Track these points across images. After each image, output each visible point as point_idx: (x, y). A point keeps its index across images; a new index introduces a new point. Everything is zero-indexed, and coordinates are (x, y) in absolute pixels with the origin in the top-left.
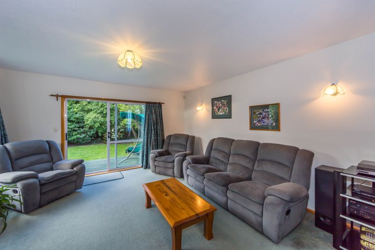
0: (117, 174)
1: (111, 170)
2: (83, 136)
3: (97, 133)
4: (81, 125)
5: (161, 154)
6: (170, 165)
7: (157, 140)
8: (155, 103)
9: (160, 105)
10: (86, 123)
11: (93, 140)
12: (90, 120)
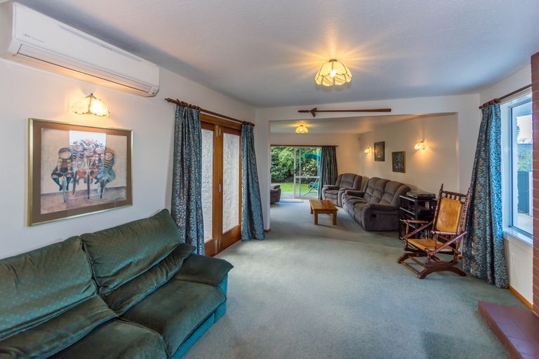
0: (300, 200)
1: (296, 198)
2: (277, 173)
3: (289, 171)
4: (276, 162)
5: (330, 189)
6: (335, 197)
7: (330, 178)
8: (330, 146)
9: (334, 148)
10: (280, 160)
11: (285, 178)
12: (283, 157)
